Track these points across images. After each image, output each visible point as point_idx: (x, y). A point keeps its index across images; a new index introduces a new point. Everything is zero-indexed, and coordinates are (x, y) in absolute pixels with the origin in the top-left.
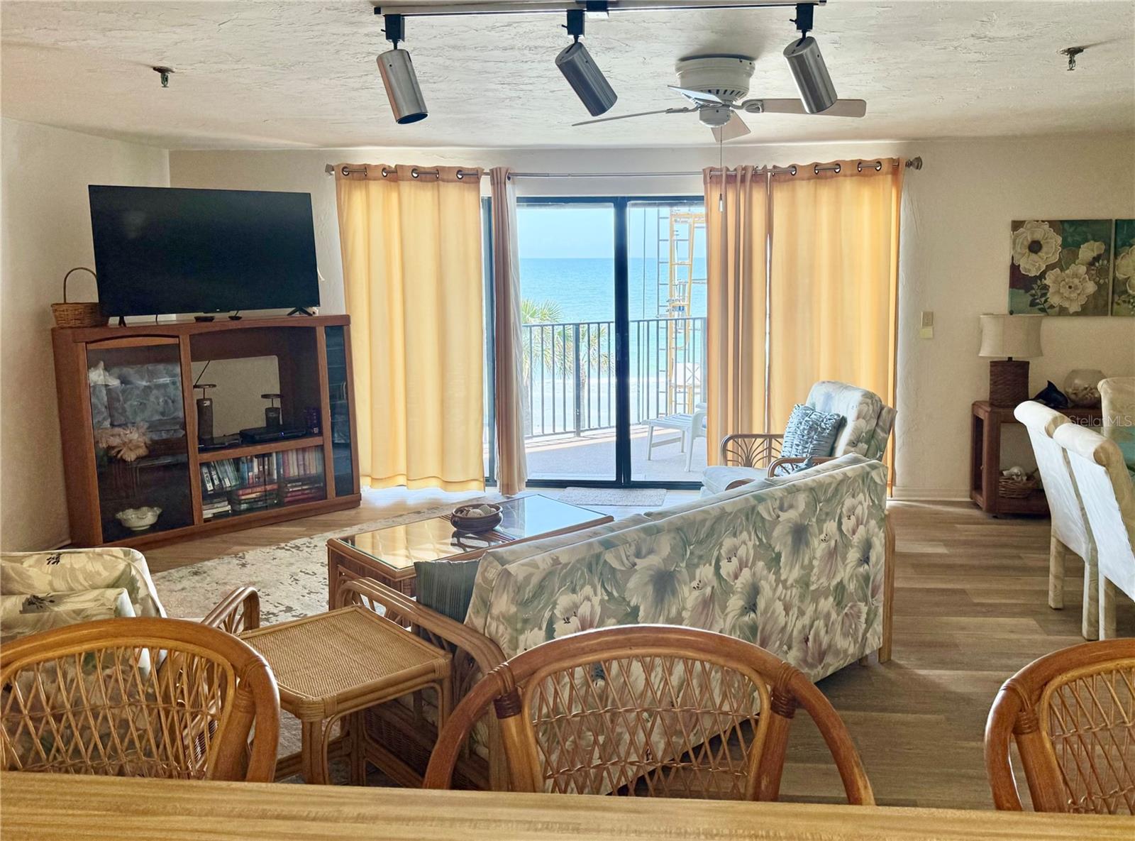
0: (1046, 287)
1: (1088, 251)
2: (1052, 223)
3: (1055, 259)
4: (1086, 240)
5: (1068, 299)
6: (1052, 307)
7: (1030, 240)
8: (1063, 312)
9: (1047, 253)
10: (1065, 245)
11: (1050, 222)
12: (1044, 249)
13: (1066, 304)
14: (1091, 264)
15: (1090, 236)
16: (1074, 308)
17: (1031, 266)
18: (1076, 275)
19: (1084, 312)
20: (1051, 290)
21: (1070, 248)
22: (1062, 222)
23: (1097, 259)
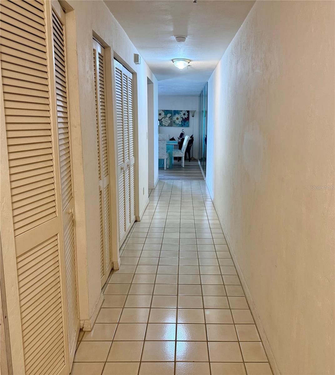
1: (169, 115)
2: (163, 110)
4: (168, 114)
6: (163, 125)
7: (159, 113)
8: (165, 126)
9: (162, 116)
10: (165, 114)
13: (165, 124)
14: (169, 118)
16: (167, 125)
17: (160, 117)
18: (167, 119)
19: (168, 126)
20: (163, 122)
21: (166, 114)
22: (165, 110)
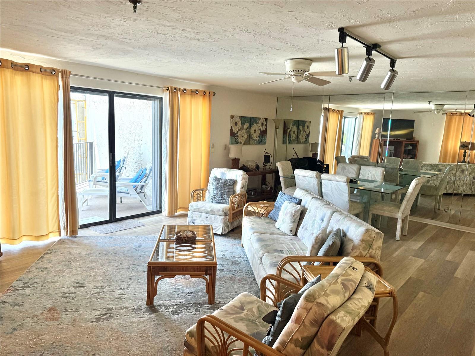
0: (238, 136)
1: (246, 126)
3: (240, 128)
5: (242, 140)
6: (239, 142)
7: (235, 122)
8: (241, 143)
9: (238, 126)
11: (239, 116)
12: (238, 125)
14: (246, 130)
15: (246, 122)
16: (243, 142)
17: (235, 130)
18: (243, 133)
20: (239, 137)
21: (243, 125)
22: (242, 117)
23: (247, 128)
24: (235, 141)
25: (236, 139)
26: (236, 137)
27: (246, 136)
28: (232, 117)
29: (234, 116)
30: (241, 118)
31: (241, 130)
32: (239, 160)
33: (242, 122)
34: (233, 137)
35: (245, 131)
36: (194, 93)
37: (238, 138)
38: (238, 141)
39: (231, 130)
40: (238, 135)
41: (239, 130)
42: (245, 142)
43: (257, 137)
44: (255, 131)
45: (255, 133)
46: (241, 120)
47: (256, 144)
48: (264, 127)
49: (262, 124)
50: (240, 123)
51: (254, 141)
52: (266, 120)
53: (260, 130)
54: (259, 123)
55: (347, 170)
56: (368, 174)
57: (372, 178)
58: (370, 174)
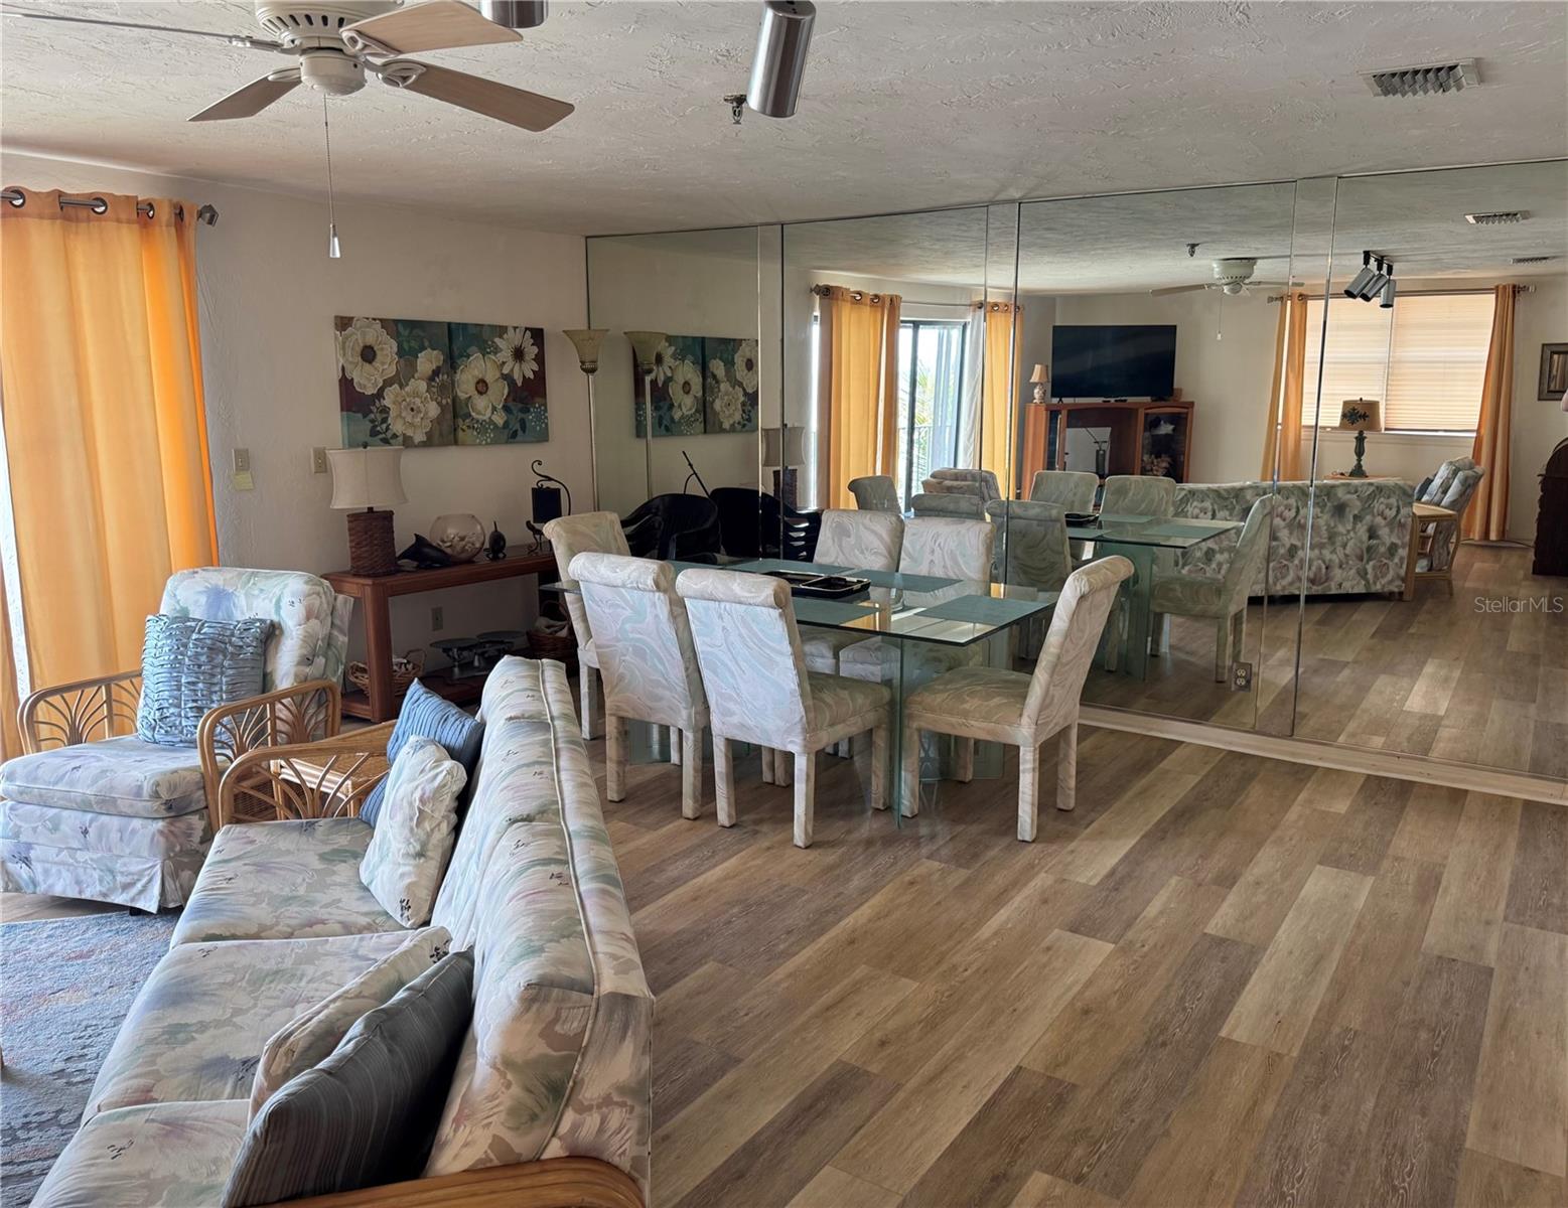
0: (385, 410)
1: (428, 361)
2: (384, 323)
3: (391, 371)
4: (423, 348)
5: (411, 425)
6: (395, 436)
7: (362, 345)
8: (408, 442)
9: (383, 364)
10: (401, 353)
11: (381, 320)
12: (379, 357)
13: (409, 433)
14: (431, 379)
15: (426, 344)
16: (419, 437)
17: (367, 380)
18: (416, 394)
19: (429, 443)
20: (392, 414)
21: (407, 355)
22: (396, 322)
23: (436, 372)
24: (374, 433)
25: (372, 421)
26: (375, 415)
27: (433, 410)
28: (343, 323)
29: (352, 318)
30: (392, 326)
31: (400, 379)
32: (388, 516)
33: (400, 347)
34: (360, 415)
35: (423, 386)
36: (83, 213)
37: (384, 420)
38: (389, 434)
39: (346, 384)
40: (387, 402)
41: (388, 383)
42: (429, 435)
43: (494, 409)
44: (482, 386)
45: (481, 393)
46: (396, 336)
47: (495, 442)
48: (529, 368)
49: (519, 354)
50: (388, 348)
51: (483, 427)
52: (538, 335)
53: (508, 378)
54: (497, 350)
55: (852, 540)
56: (933, 552)
57: (945, 567)
58: (937, 550)
